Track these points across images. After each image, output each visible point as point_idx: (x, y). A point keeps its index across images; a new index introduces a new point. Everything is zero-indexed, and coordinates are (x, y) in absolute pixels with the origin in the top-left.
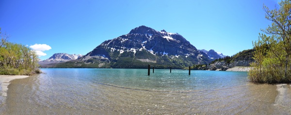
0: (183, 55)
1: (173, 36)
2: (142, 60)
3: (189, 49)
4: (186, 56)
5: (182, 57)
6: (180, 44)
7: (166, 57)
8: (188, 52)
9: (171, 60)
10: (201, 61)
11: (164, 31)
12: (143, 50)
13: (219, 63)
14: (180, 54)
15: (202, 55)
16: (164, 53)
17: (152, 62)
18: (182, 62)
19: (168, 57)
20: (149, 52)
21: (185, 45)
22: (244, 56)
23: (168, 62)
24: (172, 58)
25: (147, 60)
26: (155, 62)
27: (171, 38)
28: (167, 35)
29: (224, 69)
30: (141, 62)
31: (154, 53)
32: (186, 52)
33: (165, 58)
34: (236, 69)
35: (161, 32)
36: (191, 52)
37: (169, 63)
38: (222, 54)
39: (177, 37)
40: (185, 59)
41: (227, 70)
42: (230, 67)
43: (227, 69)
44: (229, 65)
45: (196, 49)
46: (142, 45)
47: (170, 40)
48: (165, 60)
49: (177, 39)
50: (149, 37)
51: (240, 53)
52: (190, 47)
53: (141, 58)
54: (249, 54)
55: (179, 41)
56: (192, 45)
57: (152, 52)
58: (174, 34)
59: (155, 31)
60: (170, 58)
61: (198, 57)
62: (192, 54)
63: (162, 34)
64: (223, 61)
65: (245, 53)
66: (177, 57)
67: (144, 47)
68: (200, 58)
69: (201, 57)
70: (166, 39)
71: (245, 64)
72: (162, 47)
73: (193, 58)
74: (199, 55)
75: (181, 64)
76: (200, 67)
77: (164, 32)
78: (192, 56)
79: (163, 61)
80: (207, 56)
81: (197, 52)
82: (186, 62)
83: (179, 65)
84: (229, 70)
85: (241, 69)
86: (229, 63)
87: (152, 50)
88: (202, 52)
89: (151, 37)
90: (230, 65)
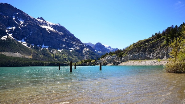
0: (67, 49)
1: (54, 26)
2: (8, 54)
3: (73, 43)
4: (71, 51)
5: (66, 52)
6: (63, 36)
7: (46, 51)
8: (72, 46)
9: (52, 55)
10: (87, 55)
11: (41, 18)
12: (8, 39)
13: (110, 58)
14: (64, 48)
15: (88, 49)
16: (43, 46)
17: (26, 57)
18: (66, 57)
19: (48, 51)
20: (20, 44)
21: (68, 38)
22: (140, 48)
23: (49, 57)
24: (54, 53)
25: (18, 55)
26: (31, 57)
27: (52, 29)
28: (46, 24)
29: (116, 64)
30: (5, 56)
31: (28, 45)
32: (70, 45)
33: (44, 53)
34: (130, 63)
35: (38, 20)
36: (76, 46)
37: (50, 59)
38: (110, 47)
39: (59, 28)
40: (70, 54)
41: (120, 65)
42: (124, 62)
43: (119, 63)
44: (121, 59)
45: (81, 43)
46: (7, 31)
47: (50, 31)
48: (44, 55)
49: (60, 31)
50: (20, 23)
51: (134, 45)
52: (74, 41)
53: (4, 51)
54: (146, 45)
55: (61, 33)
56: (76, 38)
57: (25, 44)
58: (55, 24)
59: (29, 17)
60: (52, 53)
61: (84, 51)
62: (78, 48)
63: (39, 22)
64: (114, 55)
65: (141, 44)
66: (60, 51)
67: (10, 35)
68: (86, 53)
69: (87, 51)
70: (45, 29)
71: (141, 57)
72: (40, 39)
73: (79, 53)
74: (85, 49)
75: (65, 59)
76: (89, 63)
77: (42, 21)
78: (77, 51)
79: (41, 56)
80: (93, 50)
81: (82, 46)
82: (70, 57)
83: (62, 61)
84: (122, 64)
85: (137, 63)
86: (121, 56)
87: (25, 40)
88: (88, 46)
89: (22, 23)
90: (123, 59)
